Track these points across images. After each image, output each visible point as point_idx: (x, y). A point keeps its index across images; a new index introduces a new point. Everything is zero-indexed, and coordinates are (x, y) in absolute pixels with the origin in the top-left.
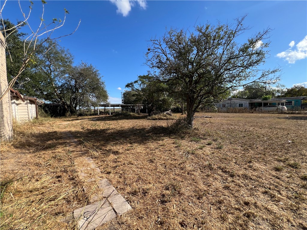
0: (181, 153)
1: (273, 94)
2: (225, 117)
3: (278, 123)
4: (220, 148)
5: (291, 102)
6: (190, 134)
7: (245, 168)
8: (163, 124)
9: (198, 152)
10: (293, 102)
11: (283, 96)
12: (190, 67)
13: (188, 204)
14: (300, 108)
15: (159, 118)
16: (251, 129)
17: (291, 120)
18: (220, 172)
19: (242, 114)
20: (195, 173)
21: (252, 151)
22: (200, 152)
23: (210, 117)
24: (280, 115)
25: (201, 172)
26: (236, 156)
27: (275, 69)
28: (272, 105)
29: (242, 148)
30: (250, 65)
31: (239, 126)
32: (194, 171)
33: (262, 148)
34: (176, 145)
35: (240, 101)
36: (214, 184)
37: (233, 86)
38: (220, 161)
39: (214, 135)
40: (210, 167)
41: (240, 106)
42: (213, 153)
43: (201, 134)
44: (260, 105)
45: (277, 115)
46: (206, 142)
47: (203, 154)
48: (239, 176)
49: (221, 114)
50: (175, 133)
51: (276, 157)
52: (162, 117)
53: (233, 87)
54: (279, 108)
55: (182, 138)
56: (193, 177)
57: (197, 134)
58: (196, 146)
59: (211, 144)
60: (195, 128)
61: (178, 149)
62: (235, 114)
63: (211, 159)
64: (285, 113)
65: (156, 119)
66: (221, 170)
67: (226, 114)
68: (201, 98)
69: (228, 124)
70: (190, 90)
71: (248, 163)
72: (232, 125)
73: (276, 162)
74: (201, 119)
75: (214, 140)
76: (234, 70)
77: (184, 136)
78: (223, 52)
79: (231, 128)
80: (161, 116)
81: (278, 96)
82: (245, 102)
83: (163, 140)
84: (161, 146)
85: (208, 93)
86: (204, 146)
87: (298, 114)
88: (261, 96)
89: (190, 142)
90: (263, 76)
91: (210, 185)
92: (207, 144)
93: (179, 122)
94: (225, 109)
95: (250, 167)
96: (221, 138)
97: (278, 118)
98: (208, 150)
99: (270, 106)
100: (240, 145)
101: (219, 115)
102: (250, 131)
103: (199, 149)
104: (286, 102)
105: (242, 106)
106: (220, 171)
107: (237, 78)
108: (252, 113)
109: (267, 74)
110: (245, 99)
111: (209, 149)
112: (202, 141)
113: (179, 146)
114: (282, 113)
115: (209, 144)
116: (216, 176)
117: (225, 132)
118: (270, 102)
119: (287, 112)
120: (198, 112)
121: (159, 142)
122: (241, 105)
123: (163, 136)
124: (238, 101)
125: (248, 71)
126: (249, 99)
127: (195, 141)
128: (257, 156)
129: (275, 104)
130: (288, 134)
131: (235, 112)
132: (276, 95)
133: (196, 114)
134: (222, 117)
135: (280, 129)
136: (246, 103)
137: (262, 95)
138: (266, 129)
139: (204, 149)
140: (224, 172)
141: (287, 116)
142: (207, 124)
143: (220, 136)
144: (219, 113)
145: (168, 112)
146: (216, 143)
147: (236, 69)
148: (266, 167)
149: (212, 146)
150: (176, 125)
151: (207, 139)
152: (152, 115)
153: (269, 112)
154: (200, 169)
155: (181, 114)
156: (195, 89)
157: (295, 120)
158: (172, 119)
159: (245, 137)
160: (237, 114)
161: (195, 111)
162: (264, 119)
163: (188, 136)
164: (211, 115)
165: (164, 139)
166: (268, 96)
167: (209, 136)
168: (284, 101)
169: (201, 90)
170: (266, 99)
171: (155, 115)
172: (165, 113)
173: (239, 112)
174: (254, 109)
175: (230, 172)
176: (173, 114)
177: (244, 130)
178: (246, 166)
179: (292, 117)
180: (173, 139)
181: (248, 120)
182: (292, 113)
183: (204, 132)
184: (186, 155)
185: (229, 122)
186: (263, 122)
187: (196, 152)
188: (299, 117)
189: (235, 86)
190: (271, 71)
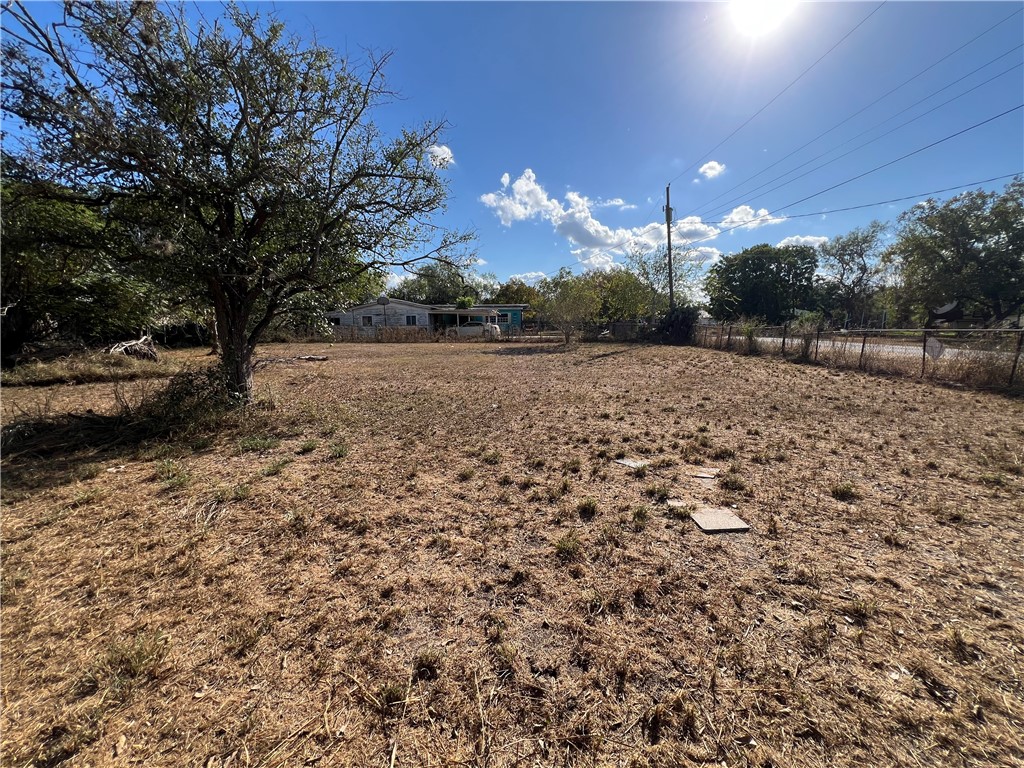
0: (184, 511)
1: (477, 293)
2: (369, 356)
3: (483, 365)
4: (340, 456)
5: (506, 315)
6: (236, 426)
7: (398, 497)
8: (101, 401)
9: (262, 488)
10: (509, 314)
11: (493, 301)
12: (218, 161)
13: (194, 698)
14: (519, 329)
15: (77, 373)
16: (429, 384)
17: (504, 357)
18: (329, 532)
19: (414, 345)
20: (235, 570)
21: (421, 447)
22: (269, 487)
23: (324, 360)
24: (488, 345)
25: (265, 554)
26: (381, 470)
27: (467, 232)
28: (476, 321)
29: (399, 443)
30: (415, 207)
31: (403, 379)
32: (237, 560)
33: (443, 433)
34: (165, 484)
35: (408, 308)
36: (304, 577)
37: (376, 263)
38: (335, 497)
39: (326, 417)
40: (298, 528)
41: (408, 323)
42: (314, 478)
43: (283, 422)
44: (452, 320)
45: (483, 345)
46: (297, 444)
47: (281, 489)
48: (379, 524)
49: (358, 347)
50: (163, 436)
51: (467, 448)
52: (100, 370)
53: (376, 266)
54: (486, 328)
55: (201, 449)
56: (227, 585)
57: (266, 425)
58: (258, 465)
59: (313, 449)
60: (261, 403)
61: (175, 497)
62: (396, 345)
63: (305, 498)
64: (497, 341)
65: (61, 381)
66: (335, 523)
67: (374, 348)
68: (276, 293)
69: (374, 378)
70: (222, 255)
71: (409, 479)
72: (384, 379)
73: (465, 460)
74: (292, 368)
75: (324, 435)
76: (377, 211)
77: (209, 438)
78: (339, 143)
79: (382, 389)
80: (93, 362)
81: (487, 301)
82: (419, 311)
83: (91, 476)
84: (75, 506)
85: (299, 276)
86: (286, 462)
87: (517, 341)
88: (455, 298)
89: (236, 459)
90: (445, 244)
91: (291, 588)
92: (298, 453)
93: (183, 385)
94: (369, 331)
95: (409, 489)
96: (348, 423)
97: (484, 353)
98: (298, 472)
99: (470, 325)
100: (396, 433)
101: (353, 352)
102: (424, 392)
103: (268, 475)
104: (499, 316)
105: (414, 323)
106: (331, 526)
107: (385, 240)
108: (437, 341)
109: (453, 241)
110: (422, 302)
111: (307, 466)
112: (283, 444)
113: (181, 485)
114: (491, 341)
115: (306, 451)
116: (315, 549)
117: (363, 403)
118: (472, 314)
119: (500, 339)
120: (283, 341)
121: (63, 491)
122: (411, 320)
123: (93, 459)
124: (403, 309)
125: (411, 223)
126: (430, 303)
127: (254, 450)
128: (430, 456)
129: (480, 319)
130: (495, 389)
131: (398, 341)
132: (483, 298)
133: (261, 351)
134: (360, 356)
135: (482, 378)
136: (422, 313)
137: (456, 295)
138: (460, 383)
139: (285, 471)
140: (341, 528)
141: (500, 346)
142: (308, 382)
143: (344, 417)
144: (353, 344)
145: (138, 344)
146: (330, 442)
147: (381, 210)
148: (445, 478)
149: (314, 455)
150: (172, 397)
151: (302, 434)
152: (26, 360)
153: (469, 339)
154: (262, 546)
155: (209, 350)
156: (245, 258)
157: (510, 356)
158: (160, 376)
159: (411, 409)
160: (404, 345)
161: (255, 339)
162: (456, 358)
163: (226, 436)
164: (329, 350)
165: (98, 471)
166: (466, 299)
167: (309, 422)
168: (495, 312)
169: (268, 263)
170: (463, 305)
171: (45, 361)
172: (117, 350)
173: (409, 338)
174: (440, 330)
175: (357, 522)
176: (160, 354)
177: (412, 391)
178: (401, 491)
179: (507, 349)
180: (151, 460)
181: (426, 360)
182: (508, 341)
183: (294, 412)
184: (207, 512)
185: (378, 370)
186: (457, 364)
187: (252, 492)
188: (517, 348)
189: (384, 264)
190: (460, 235)
